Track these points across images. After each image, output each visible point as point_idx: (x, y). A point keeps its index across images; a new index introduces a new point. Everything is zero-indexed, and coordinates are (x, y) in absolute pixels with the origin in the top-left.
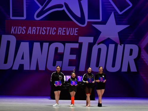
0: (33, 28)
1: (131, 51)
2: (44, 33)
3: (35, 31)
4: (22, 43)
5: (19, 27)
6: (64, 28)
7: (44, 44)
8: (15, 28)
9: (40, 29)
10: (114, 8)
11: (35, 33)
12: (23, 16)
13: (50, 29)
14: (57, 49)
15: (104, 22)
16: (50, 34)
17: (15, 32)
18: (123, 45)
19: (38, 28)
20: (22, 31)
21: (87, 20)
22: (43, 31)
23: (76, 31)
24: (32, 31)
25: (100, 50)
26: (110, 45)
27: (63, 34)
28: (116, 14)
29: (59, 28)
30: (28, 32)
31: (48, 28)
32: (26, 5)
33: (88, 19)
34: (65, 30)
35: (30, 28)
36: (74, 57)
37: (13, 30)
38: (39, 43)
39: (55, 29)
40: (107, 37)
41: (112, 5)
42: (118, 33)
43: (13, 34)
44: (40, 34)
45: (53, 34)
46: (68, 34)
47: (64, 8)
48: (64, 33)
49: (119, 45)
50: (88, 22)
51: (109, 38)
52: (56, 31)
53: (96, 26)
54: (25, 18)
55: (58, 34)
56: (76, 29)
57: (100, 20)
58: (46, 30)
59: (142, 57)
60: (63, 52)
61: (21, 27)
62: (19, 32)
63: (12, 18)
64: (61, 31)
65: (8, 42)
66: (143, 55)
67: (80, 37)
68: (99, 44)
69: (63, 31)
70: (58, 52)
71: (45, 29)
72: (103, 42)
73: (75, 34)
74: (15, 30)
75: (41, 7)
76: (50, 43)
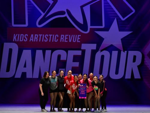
0: (36, 35)
1: (135, 57)
2: (46, 40)
3: (37, 38)
4: (24, 51)
5: (21, 35)
6: (66, 35)
7: (47, 51)
8: (18, 35)
9: (42, 37)
10: (116, 14)
11: (37, 41)
12: (25, 24)
13: (52, 37)
14: (59, 56)
15: (107, 29)
16: (53, 41)
17: (17, 40)
18: (126, 52)
19: (40, 35)
20: (24, 38)
21: (89, 27)
22: (45, 38)
23: (78, 38)
24: (34, 38)
25: (103, 57)
26: (113, 52)
27: (65, 41)
28: (119, 20)
29: (62, 35)
30: (31, 40)
31: (51, 35)
32: (28, 12)
33: (91, 26)
34: (68, 37)
35: (32, 35)
36: (77, 64)
37: (15, 38)
38: (42, 50)
39: (58, 37)
40: (110, 44)
41: (114, 11)
42: (121, 39)
43: (15, 42)
44: (43, 41)
45: (55, 41)
46: (70, 41)
47: (66, 15)
48: (67, 40)
49: (122, 52)
50: (90, 29)
51: (112, 45)
52: (59, 38)
53: (99, 33)
54: (27, 25)
55: (61, 41)
56: (78, 36)
57: (103, 26)
58: (48, 38)
59: (146, 64)
60: (66, 59)
61: (23, 35)
62: (21, 40)
63: (13, 25)
64: (63, 38)
65: (11, 51)
66: (147, 61)
67: (82, 44)
68: (102, 51)
69: (66, 38)
70: (61, 59)
71: (48, 36)
72: (106, 49)
73: (78, 41)
74: (17, 38)
75: (43, 14)
76: (53, 50)
